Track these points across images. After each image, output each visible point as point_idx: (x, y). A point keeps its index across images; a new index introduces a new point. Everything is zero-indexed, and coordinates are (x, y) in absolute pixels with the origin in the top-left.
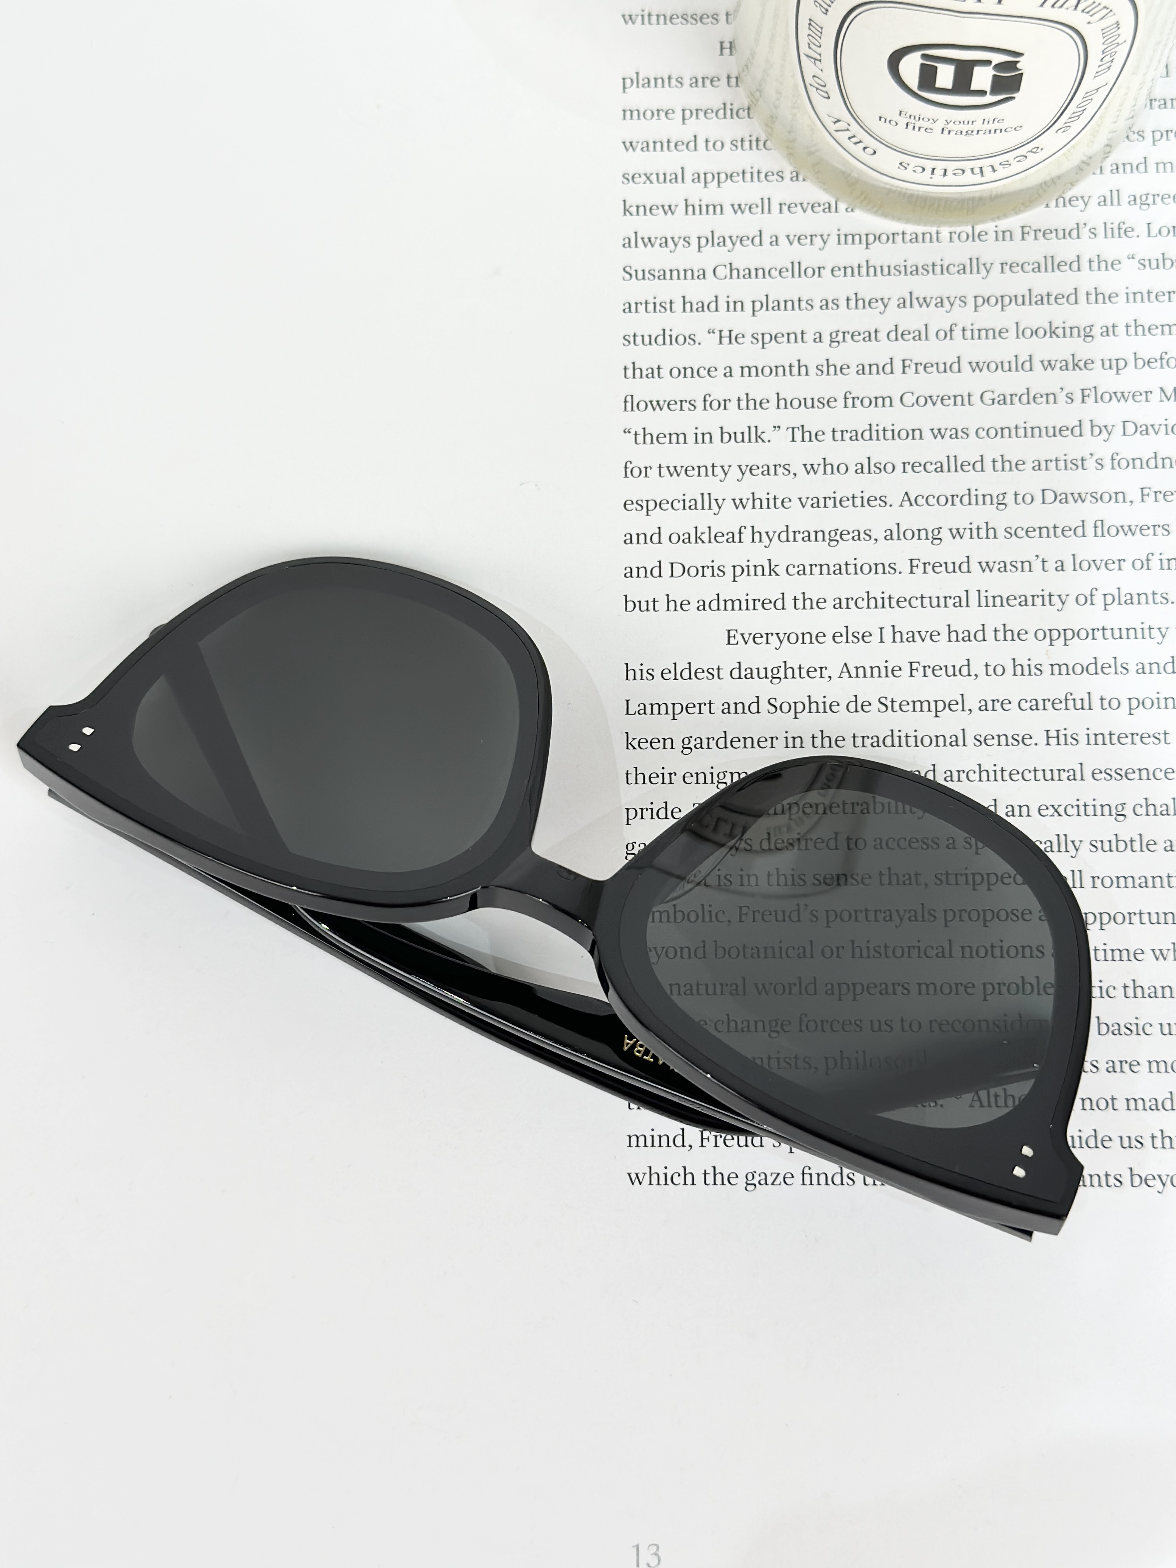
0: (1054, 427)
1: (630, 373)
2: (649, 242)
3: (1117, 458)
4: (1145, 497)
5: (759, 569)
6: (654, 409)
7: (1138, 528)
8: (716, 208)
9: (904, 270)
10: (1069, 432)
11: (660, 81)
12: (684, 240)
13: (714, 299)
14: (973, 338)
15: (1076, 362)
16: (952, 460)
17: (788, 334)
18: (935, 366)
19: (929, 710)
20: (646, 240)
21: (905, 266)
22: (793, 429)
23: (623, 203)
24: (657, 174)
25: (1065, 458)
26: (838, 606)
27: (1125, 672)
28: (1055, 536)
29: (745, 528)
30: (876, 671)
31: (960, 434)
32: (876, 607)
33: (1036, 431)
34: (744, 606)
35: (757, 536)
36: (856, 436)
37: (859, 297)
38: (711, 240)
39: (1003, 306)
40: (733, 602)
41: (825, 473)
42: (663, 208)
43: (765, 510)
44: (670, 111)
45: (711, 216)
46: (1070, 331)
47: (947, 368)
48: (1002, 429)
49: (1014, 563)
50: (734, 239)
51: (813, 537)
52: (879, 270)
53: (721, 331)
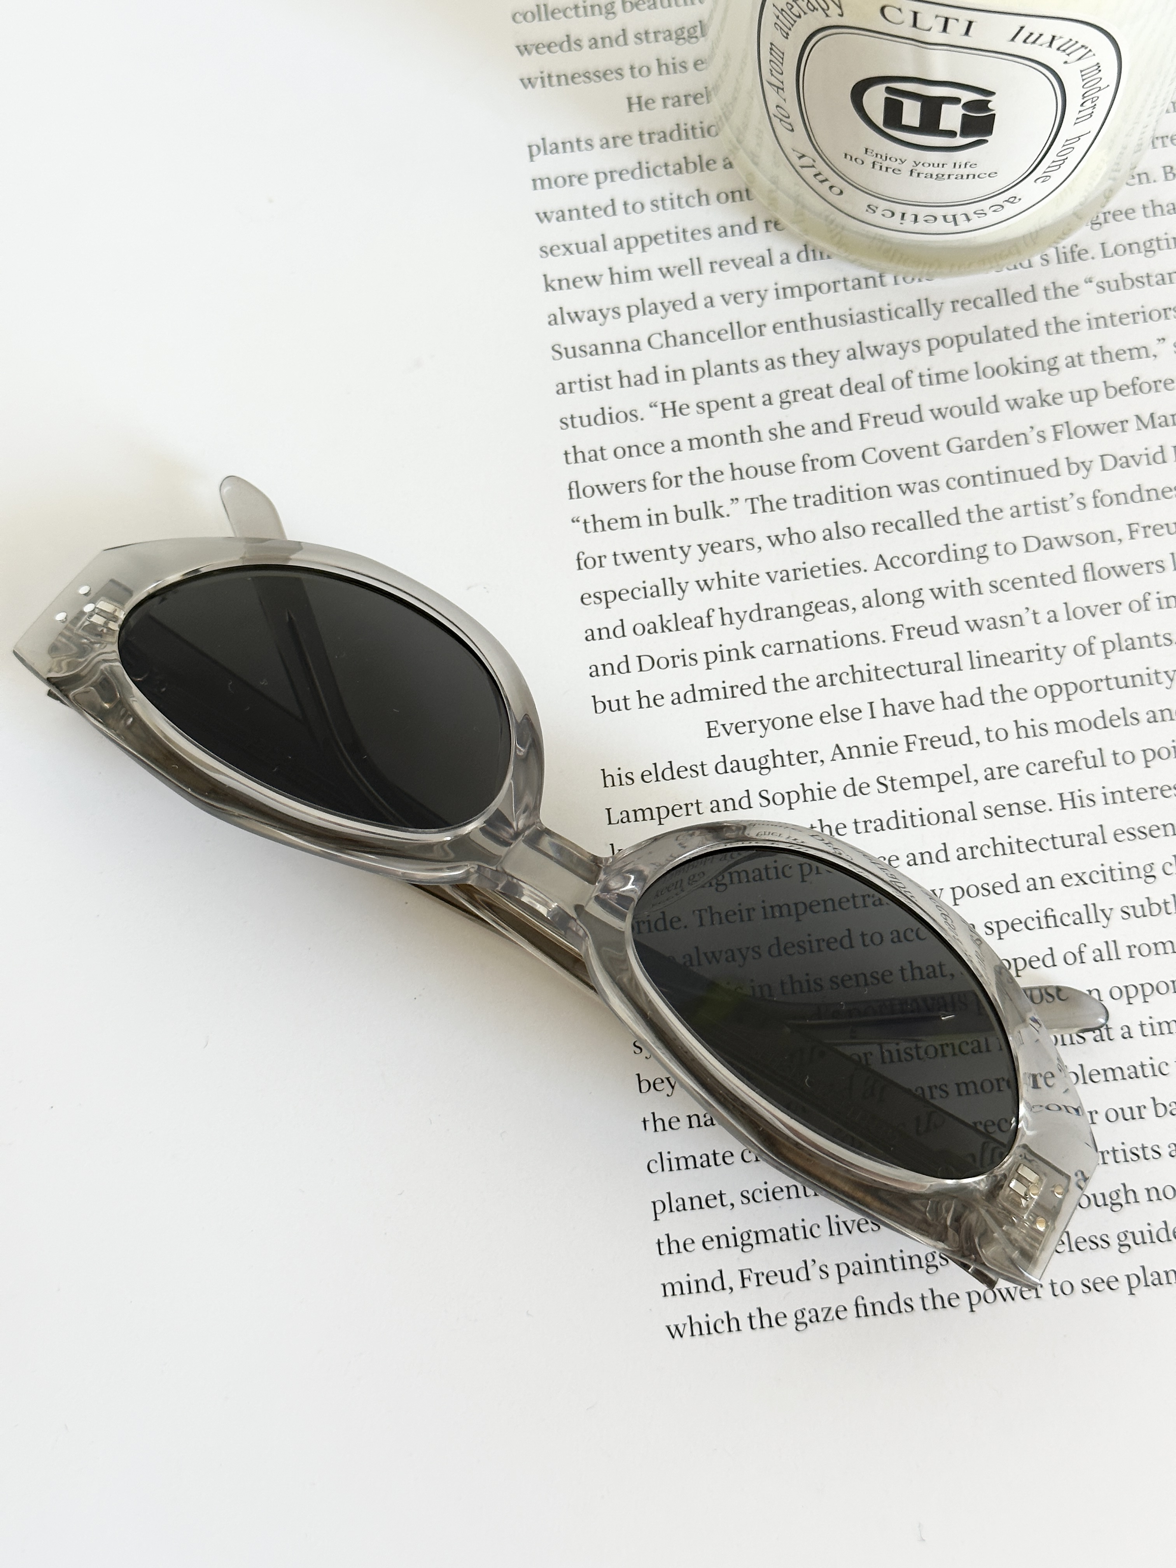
0: (1029, 469)
1: (571, 457)
2: (576, 316)
3: (1099, 495)
4: (1134, 534)
5: (734, 653)
6: (602, 494)
7: (1131, 567)
8: (643, 274)
9: (848, 319)
10: (1045, 473)
11: (568, 145)
12: (614, 311)
13: (652, 370)
14: (931, 384)
15: (1043, 397)
16: (925, 515)
17: (735, 399)
18: (895, 417)
19: (932, 786)
20: (573, 315)
21: (851, 315)
22: (752, 499)
23: (543, 278)
24: (577, 244)
25: (1044, 500)
26: (822, 683)
27: (1135, 722)
28: (1044, 585)
29: (713, 610)
30: (870, 749)
31: (930, 487)
32: (863, 681)
33: (1010, 475)
34: (722, 695)
35: (727, 618)
36: (820, 501)
37: (806, 352)
38: (643, 308)
39: (959, 346)
40: (709, 691)
41: (791, 543)
42: (588, 281)
43: (732, 590)
44: (583, 176)
45: (639, 283)
46: (1033, 366)
47: (908, 419)
48: (974, 477)
49: (1003, 619)
50: (666, 304)
51: (786, 613)
52: (823, 322)
53: (663, 404)
